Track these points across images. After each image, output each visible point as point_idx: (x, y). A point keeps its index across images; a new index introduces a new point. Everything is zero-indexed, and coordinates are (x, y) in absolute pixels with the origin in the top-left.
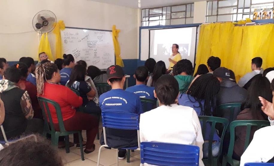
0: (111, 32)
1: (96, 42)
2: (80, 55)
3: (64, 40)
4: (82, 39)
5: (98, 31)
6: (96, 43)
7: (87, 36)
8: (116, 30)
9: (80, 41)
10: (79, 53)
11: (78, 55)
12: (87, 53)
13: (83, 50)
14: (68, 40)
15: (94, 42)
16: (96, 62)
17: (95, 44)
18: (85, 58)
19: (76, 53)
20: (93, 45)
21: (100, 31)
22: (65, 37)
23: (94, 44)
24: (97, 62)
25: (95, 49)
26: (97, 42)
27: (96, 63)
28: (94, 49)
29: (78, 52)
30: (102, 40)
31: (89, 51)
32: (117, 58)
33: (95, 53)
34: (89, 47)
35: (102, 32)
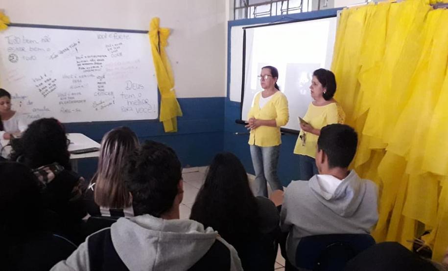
0: (145, 35)
1: (102, 58)
2: (56, 90)
3: (8, 55)
4: (62, 52)
5: (108, 33)
6: (103, 60)
7: (75, 45)
8: (159, 28)
9: (56, 56)
10: (52, 84)
11: (49, 90)
12: (77, 84)
13: (65, 77)
14: (19, 54)
15: (96, 59)
16: (103, 105)
17: (100, 62)
18: (71, 96)
19: (46, 84)
20: (93, 66)
21: (114, 33)
22: (10, 49)
23: (95, 63)
24: (106, 103)
25: (101, 75)
26: (105, 58)
27: (102, 107)
28: (96, 74)
29: (49, 82)
30: (121, 54)
31: (82, 80)
32: (163, 96)
33: (98, 83)
34: (82, 70)
35: (119, 34)
